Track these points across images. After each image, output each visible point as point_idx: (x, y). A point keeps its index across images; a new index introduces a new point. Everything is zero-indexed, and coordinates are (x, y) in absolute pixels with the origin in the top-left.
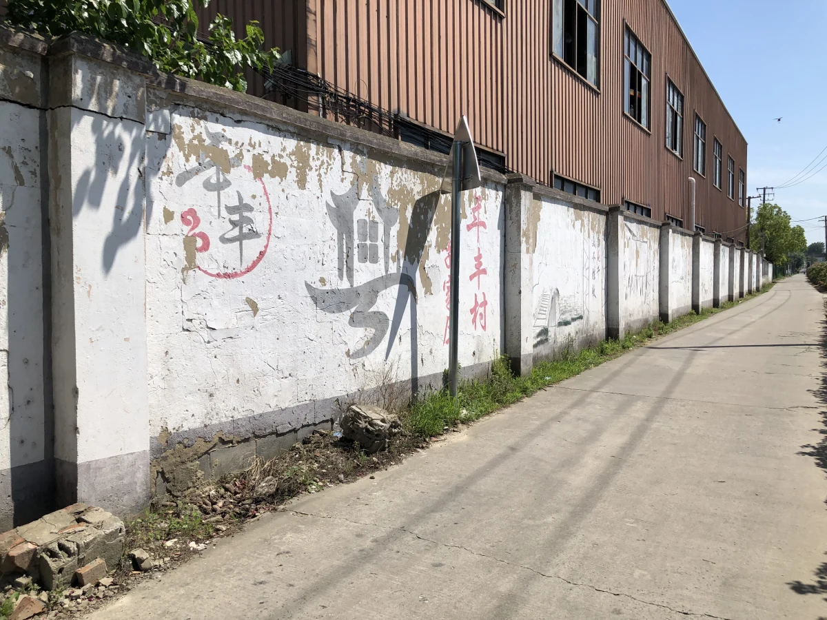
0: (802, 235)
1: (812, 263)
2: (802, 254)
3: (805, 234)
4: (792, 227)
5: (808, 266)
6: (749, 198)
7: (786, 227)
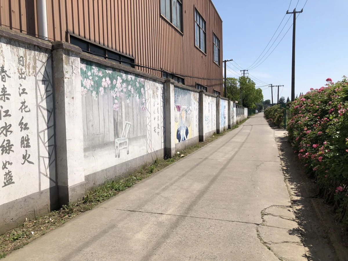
0: (261, 93)
1: (266, 107)
2: (262, 104)
3: (263, 93)
4: (256, 88)
5: (265, 109)
6: (225, 61)
7: (253, 88)
